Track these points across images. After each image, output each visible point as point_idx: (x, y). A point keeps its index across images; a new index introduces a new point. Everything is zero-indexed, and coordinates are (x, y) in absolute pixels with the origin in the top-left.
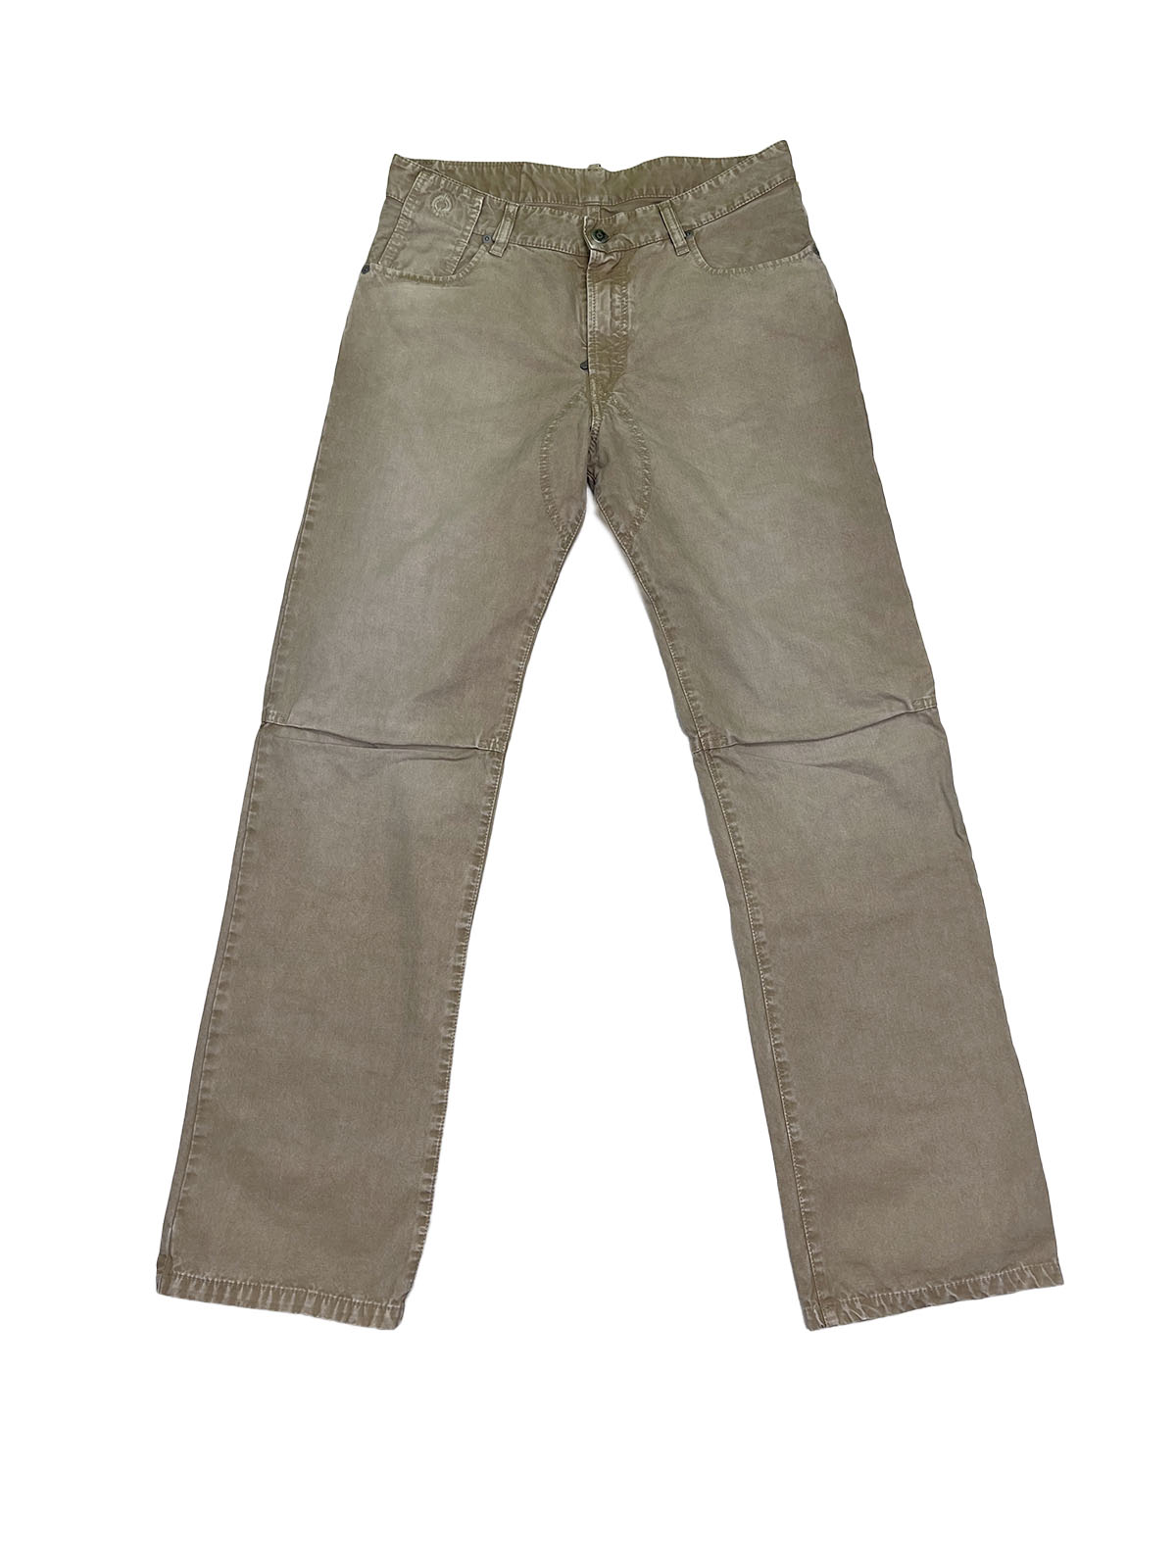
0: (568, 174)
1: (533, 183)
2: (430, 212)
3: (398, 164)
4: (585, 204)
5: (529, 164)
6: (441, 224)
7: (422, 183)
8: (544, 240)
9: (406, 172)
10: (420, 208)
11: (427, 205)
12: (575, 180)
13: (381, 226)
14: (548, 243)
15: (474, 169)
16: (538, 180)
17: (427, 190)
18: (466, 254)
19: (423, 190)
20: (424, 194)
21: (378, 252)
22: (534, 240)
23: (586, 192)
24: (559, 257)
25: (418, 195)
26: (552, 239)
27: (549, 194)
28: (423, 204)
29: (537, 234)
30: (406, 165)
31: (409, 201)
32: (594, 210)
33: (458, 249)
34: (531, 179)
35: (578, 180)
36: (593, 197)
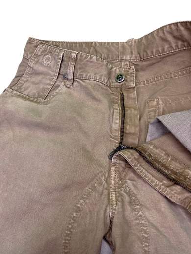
0: (115, 45)
1: (96, 51)
2: (41, 64)
3: (31, 41)
4: (122, 60)
5: (95, 42)
6: (45, 70)
7: (39, 50)
8: (92, 76)
9: (33, 45)
10: (37, 62)
11: (40, 60)
12: (118, 48)
13: (19, 71)
14: (95, 77)
15: (68, 45)
16: (98, 49)
17: (41, 53)
18: (55, 85)
19: (39, 53)
20: (40, 55)
21: (14, 83)
22: (87, 75)
23: (123, 53)
24: (100, 86)
25: (37, 56)
26: (98, 75)
27: (103, 55)
28: (39, 60)
29: (89, 72)
30: (33, 41)
31: (32, 59)
32: (126, 63)
33: (52, 83)
34: (95, 49)
35: (120, 48)
36: (126, 56)
